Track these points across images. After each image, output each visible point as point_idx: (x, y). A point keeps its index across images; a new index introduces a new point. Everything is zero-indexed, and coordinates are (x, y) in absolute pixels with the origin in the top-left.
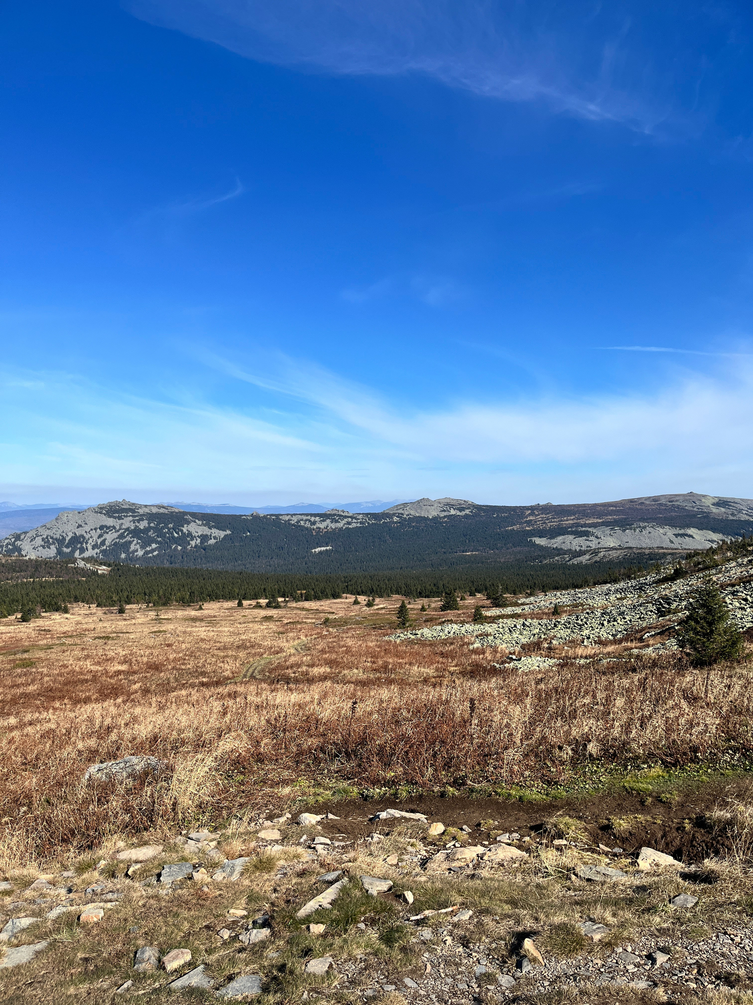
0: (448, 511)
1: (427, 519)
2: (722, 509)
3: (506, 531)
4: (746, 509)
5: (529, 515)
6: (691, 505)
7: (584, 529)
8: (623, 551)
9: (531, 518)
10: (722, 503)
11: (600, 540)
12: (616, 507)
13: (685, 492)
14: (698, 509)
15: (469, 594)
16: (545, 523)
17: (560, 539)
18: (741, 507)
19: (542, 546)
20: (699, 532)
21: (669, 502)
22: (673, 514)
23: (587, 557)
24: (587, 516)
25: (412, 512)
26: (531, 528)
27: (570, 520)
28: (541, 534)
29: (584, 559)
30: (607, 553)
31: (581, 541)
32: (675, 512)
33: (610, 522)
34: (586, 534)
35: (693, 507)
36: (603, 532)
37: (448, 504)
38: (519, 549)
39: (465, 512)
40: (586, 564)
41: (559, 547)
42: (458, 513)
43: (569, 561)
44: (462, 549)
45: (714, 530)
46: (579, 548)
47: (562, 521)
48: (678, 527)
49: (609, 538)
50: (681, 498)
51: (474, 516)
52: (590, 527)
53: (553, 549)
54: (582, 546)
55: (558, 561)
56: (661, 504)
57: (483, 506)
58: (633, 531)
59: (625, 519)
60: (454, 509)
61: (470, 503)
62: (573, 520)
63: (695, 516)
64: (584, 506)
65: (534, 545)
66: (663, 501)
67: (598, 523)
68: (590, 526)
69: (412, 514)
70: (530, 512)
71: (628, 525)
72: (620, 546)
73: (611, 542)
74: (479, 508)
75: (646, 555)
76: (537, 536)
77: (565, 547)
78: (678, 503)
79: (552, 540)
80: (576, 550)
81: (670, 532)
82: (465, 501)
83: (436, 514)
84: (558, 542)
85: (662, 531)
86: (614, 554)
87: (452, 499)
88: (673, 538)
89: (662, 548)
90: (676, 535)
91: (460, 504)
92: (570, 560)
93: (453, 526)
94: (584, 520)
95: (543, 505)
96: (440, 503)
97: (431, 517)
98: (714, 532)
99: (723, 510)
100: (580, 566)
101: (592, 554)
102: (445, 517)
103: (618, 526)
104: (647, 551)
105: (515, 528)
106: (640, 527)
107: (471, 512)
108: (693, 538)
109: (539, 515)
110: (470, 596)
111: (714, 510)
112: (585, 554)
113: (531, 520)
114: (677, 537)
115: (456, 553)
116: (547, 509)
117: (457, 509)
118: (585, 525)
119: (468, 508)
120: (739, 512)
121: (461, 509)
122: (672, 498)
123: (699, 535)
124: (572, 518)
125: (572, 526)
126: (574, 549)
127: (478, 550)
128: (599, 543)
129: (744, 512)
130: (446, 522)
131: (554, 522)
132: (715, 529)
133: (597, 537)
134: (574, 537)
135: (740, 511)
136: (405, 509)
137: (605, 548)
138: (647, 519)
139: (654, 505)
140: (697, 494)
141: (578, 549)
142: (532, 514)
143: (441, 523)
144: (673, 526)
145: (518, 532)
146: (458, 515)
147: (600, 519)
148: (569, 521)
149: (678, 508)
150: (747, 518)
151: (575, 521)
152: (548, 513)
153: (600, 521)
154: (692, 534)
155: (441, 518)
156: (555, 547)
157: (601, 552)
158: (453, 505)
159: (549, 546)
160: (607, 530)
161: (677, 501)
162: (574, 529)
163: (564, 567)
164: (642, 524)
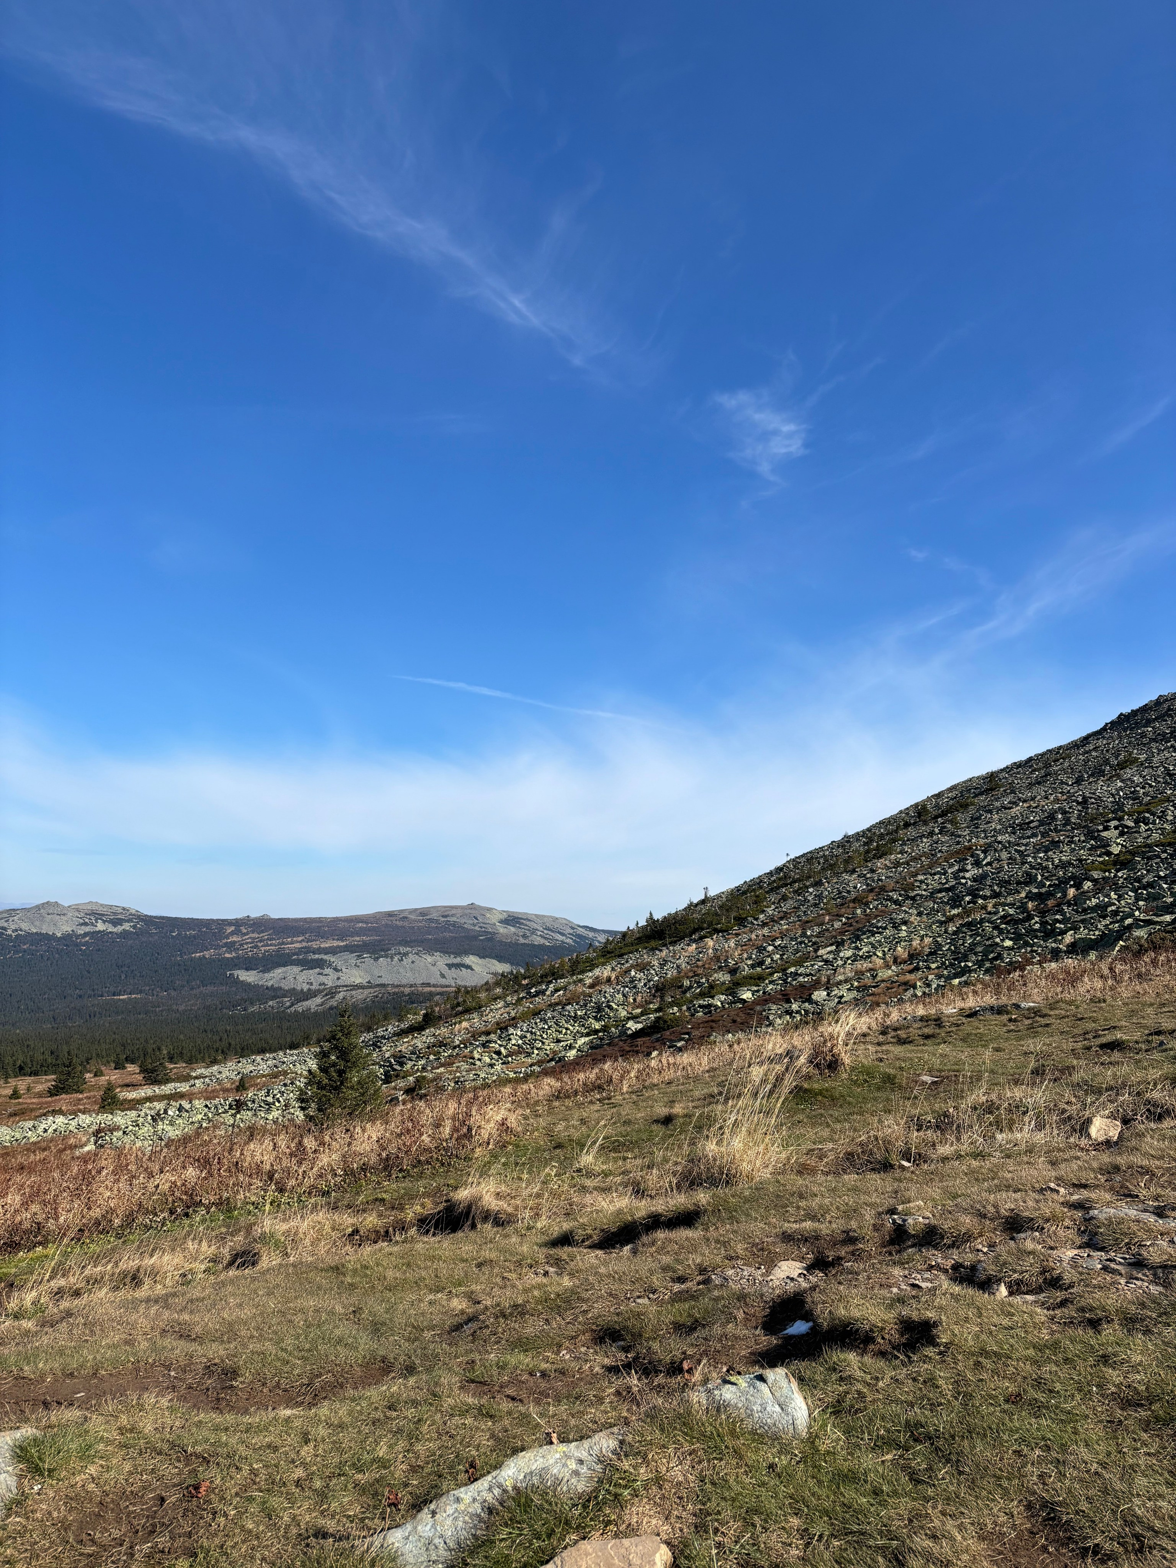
0: (92, 924)
1: (53, 937)
2: (511, 928)
3: (192, 959)
4: (541, 929)
5: (232, 933)
6: (471, 922)
7: (317, 956)
8: (372, 990)
9: (235, 938)
10: (512, 920)
11: (340, 974)
12: (367, 923)
13: (464, 903)
14: (481, 927)
15: (113, 1065)
16: (256, 947)
17: (279, 972)
18: (535, 926)
19: (250, 984)
20: (480, 961)
21: (443, 916)
22: (447, 935)
23: (318, 1000)
24: (324, 936)
25: (25, 926)
26: (234, 954)
27: (298, 942)
28: (249, 964)
29: (313, 1004)
30: (349, 993)
31: (312, 975)
32: (450, 931)
33: (357, 946)
34: (320, 964)
35: (474, 925)
36: (346, 961)
37: (93, 913)
38: (210, 988)
39: (123, 927)
40: (316, 1013)
41: (276, 986)
42: (111, 928)
43: (290, 1007)
44: (112, 989)
45: (500, 959)
46: (308, 986)
47: (283, 943)
48: (453, 953)
49: (355, 972)
50: (459, 911)
51: (138, 934)
52: (326, 954)
53: (267, 988)
54: (311, 984)
55: (273, 1007)
56: (431, 920)
57: (155, 917)
58: (389, 960)
59: (380, 941)
60: (104, 922)
61: (133, 912)
62: (300, 942)
63: (475, 938)
64: (320, 920)
65: (237, 982)
66: (434, 915)
67: (338, 947)
68: (327, 951)
69: (23, 928)
70: (233, 928)
71: (382, 950)
72: (369, 982)
73: (357, 977)
74: (149, 920)
75: (405, 996)
76: (243, 969)
77: (286, 985)
78: (454, 919)
79: (266, 975)
80: (302, 990)
81: (441, 961)
82: (124, 909)
83: (69, 929)
84: (275, 977)
85: (430, 959)
86: (359, 995)
87: (102, 905)
88: (445, 971)
89: (428, 985)
90: (450, 966)
91: (115, 914)
92: (292, 1005)
93: (99, 950)
94: (318, 942)
95: (256, 918)
96: (78, 910)
97: (59, 935)
98: (499, 961)
99: (513, 929)
100: (306, 1015)
101: (326, 995)
102: (86, 934)
103: (368, 953)
104: (407, 990)
105: (207, 954)
106: (400, 953)
107: (134, 927)
108: (472, 969)
109: (247, 934)
110: (116, 1069)
111: (502, 930)
112: (315, 996)
113: (235, 942)
114: (450, 969)
115: (102, 996)
116: (261, 925)
117: (109, 922)
118: (319, 951)
119: (129, 921)
120: (533, 933)
121: (116, 922)
122: (446, 912)
123: (480, 965)
124: (300, 939)
125: (300, 951)
126: (299, 988)
127: (141, 992)
128: (338, 979)
129: (539, 933)
130: (87, 943)
131: (271, 945)
132: (501, 957)
133: (336, 970)
134: (300, 969)
135: (534, 931)
136: (11, 919)
137: (346, 986)
138: (411, 941)
139: (420, 921)
140: (480, 907)
141: (306, 987)
142: (235, 933)
143: (77, 945)
144: (445, 952)
145: (211, 961)
146: (110, 932)
147: (343, 941)
148: (296, 944)
149: (454, 926)
150: (542, 941)
151: (304, 944)
152: (262, 932)
153: (342, 944)
154: (470, 964)
155: (77, 936)
156: (270, 984)
157: (340, 992)
158: (103, 915)
159: (260, 983)
160: (352, 958)
161: (453, 915)
162: (301, 957)
163: (282, 1016)
164: (403, 949)
